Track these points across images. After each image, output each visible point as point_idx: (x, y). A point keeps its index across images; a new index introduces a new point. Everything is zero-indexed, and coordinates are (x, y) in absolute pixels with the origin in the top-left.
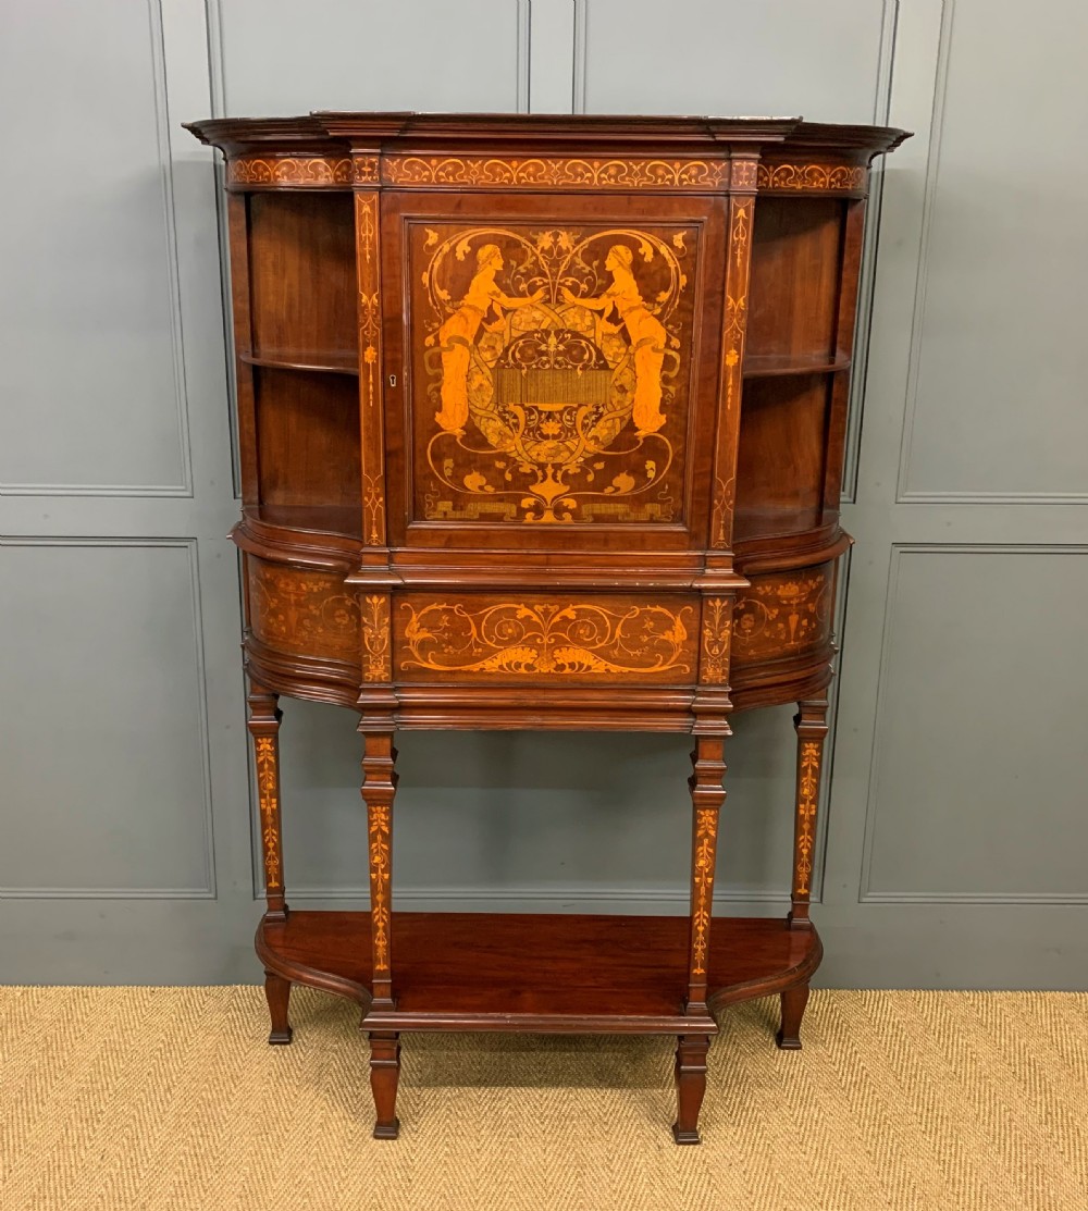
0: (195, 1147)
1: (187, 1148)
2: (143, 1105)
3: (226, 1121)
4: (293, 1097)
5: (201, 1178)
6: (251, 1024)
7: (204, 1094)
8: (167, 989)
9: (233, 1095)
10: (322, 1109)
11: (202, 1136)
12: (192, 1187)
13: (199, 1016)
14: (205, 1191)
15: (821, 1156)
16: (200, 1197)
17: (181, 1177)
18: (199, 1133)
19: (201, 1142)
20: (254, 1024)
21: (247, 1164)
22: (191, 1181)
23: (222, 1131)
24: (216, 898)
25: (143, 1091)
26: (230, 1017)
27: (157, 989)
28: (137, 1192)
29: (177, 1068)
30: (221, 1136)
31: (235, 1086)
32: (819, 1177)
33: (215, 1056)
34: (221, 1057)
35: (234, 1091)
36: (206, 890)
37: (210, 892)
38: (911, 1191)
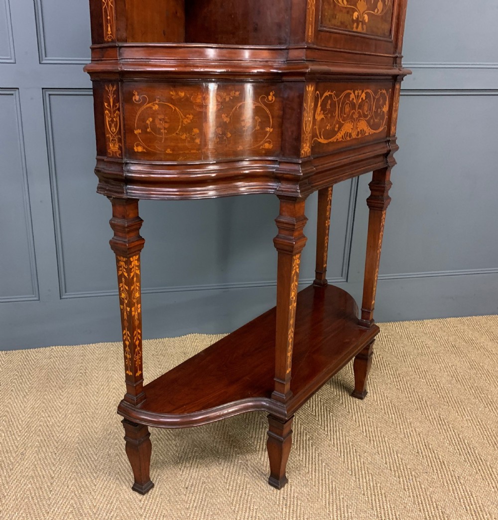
0: (46, 422)
1: (41, 423)
2: (11, 405)
3: (61, 409)
4: (96, 393)
5: (53, 436)
6: (65, 363)
7: (45, 397)
8: (14, 351)
9: (62, 396)
10: (114, 397)
11: (49, 416)
12: (49, 441)
13: (35, 362)
14: (57, 443)
15: (376, 393)
16: (54, 446)
17: (42, 438)
18: (47, 415)
19: (49, 419)
20: (66, 363)
21: (78, 427)
22: (48, 438)
23: (60, 413)
24: (39, 300)
25: (10, 399)
26: (52, 361)
27: (8, 352)
28: (17, 447)
29: (27, 386)
30: (60, 415)
31: (63, 392)
32: (379, 402)
33: (48, 379)
34: (51, 379)
35: (62, 394)
36: (34, 296)
37: (35, 297)
38: (425, 403)
